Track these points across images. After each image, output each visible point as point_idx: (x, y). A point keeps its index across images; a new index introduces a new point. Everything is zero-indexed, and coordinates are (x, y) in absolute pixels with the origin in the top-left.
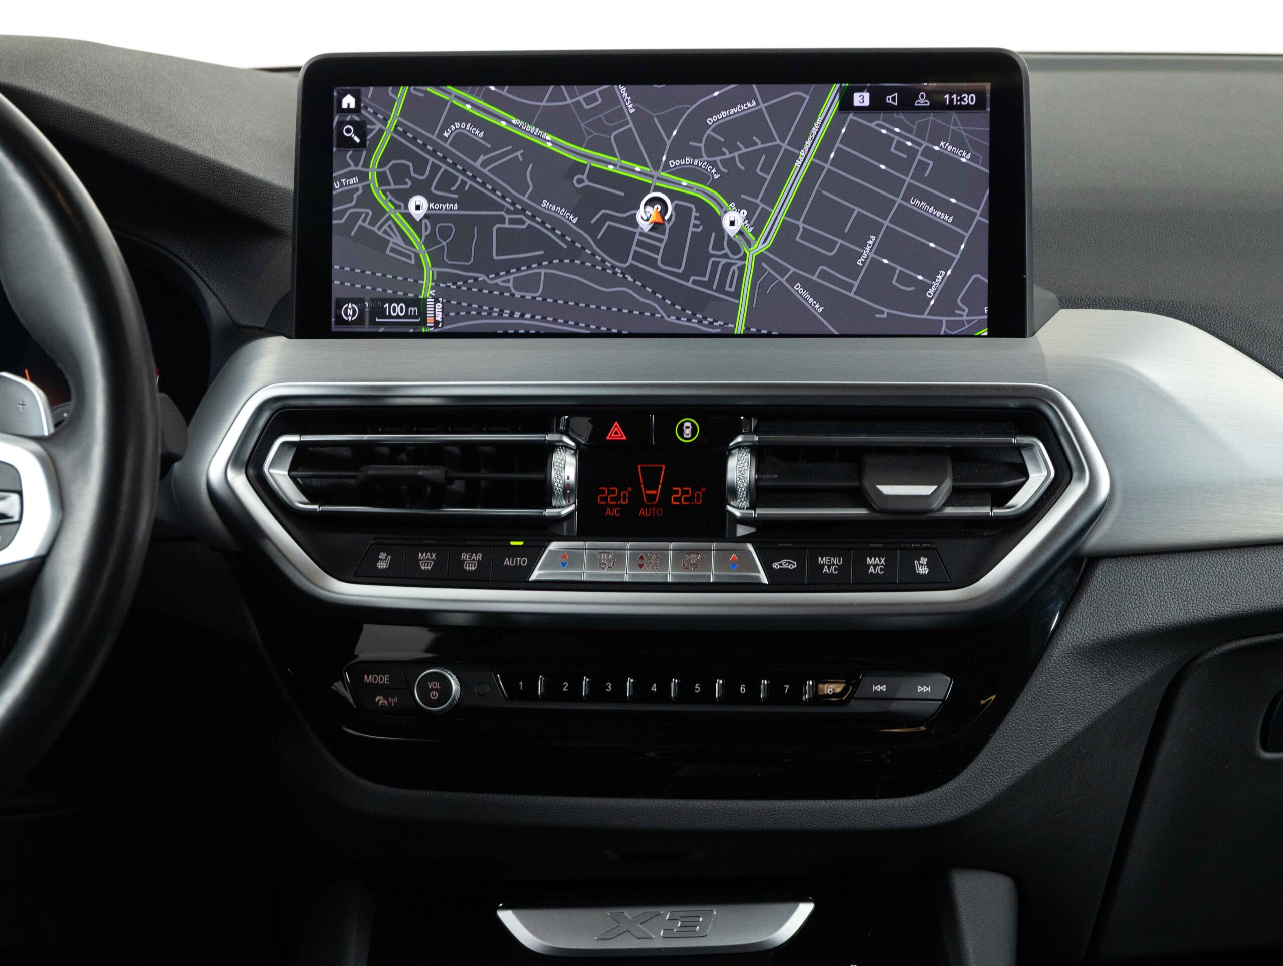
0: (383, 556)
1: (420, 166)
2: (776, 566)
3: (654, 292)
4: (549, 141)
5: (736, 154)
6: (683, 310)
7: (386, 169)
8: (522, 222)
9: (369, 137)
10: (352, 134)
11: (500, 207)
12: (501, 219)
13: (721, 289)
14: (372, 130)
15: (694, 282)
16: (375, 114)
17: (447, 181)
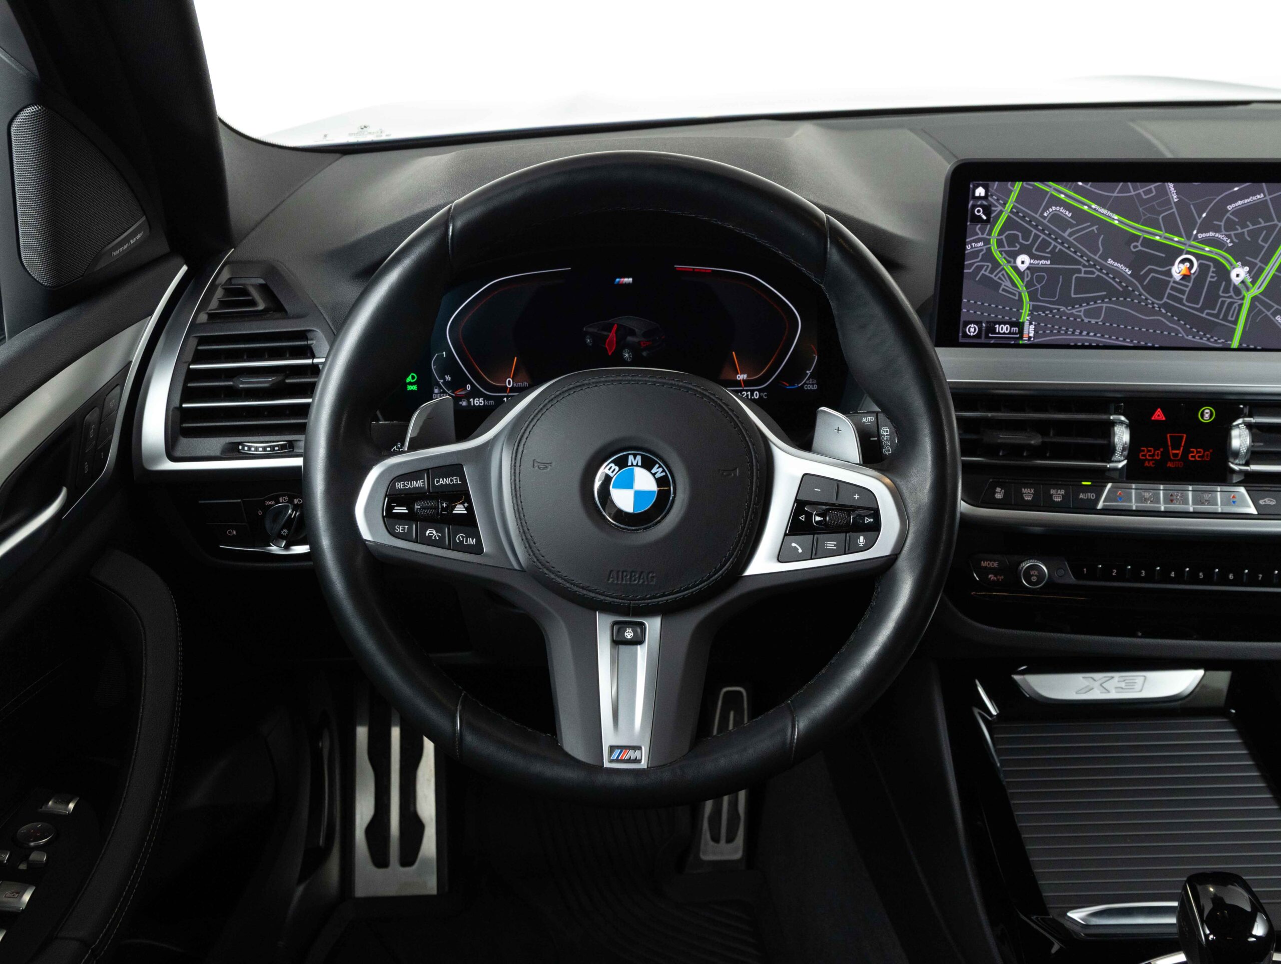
0: (998, 490)
1: (1026, 234)
2: (1261, 502)
3: (1179, 320)
4: (1116, 219)
5: (1245, 230)
6: (1198, 332)
7: (1003, 237)
8: (1093, 273)
9: (993, 215)
10: (981, 214)
11: (1079, 263)
12: (1079, 271)
13: (1225, 318)
14: (995, 211)
15: (1208, 314)
16: (998, 200)
17: (1044, 245)
